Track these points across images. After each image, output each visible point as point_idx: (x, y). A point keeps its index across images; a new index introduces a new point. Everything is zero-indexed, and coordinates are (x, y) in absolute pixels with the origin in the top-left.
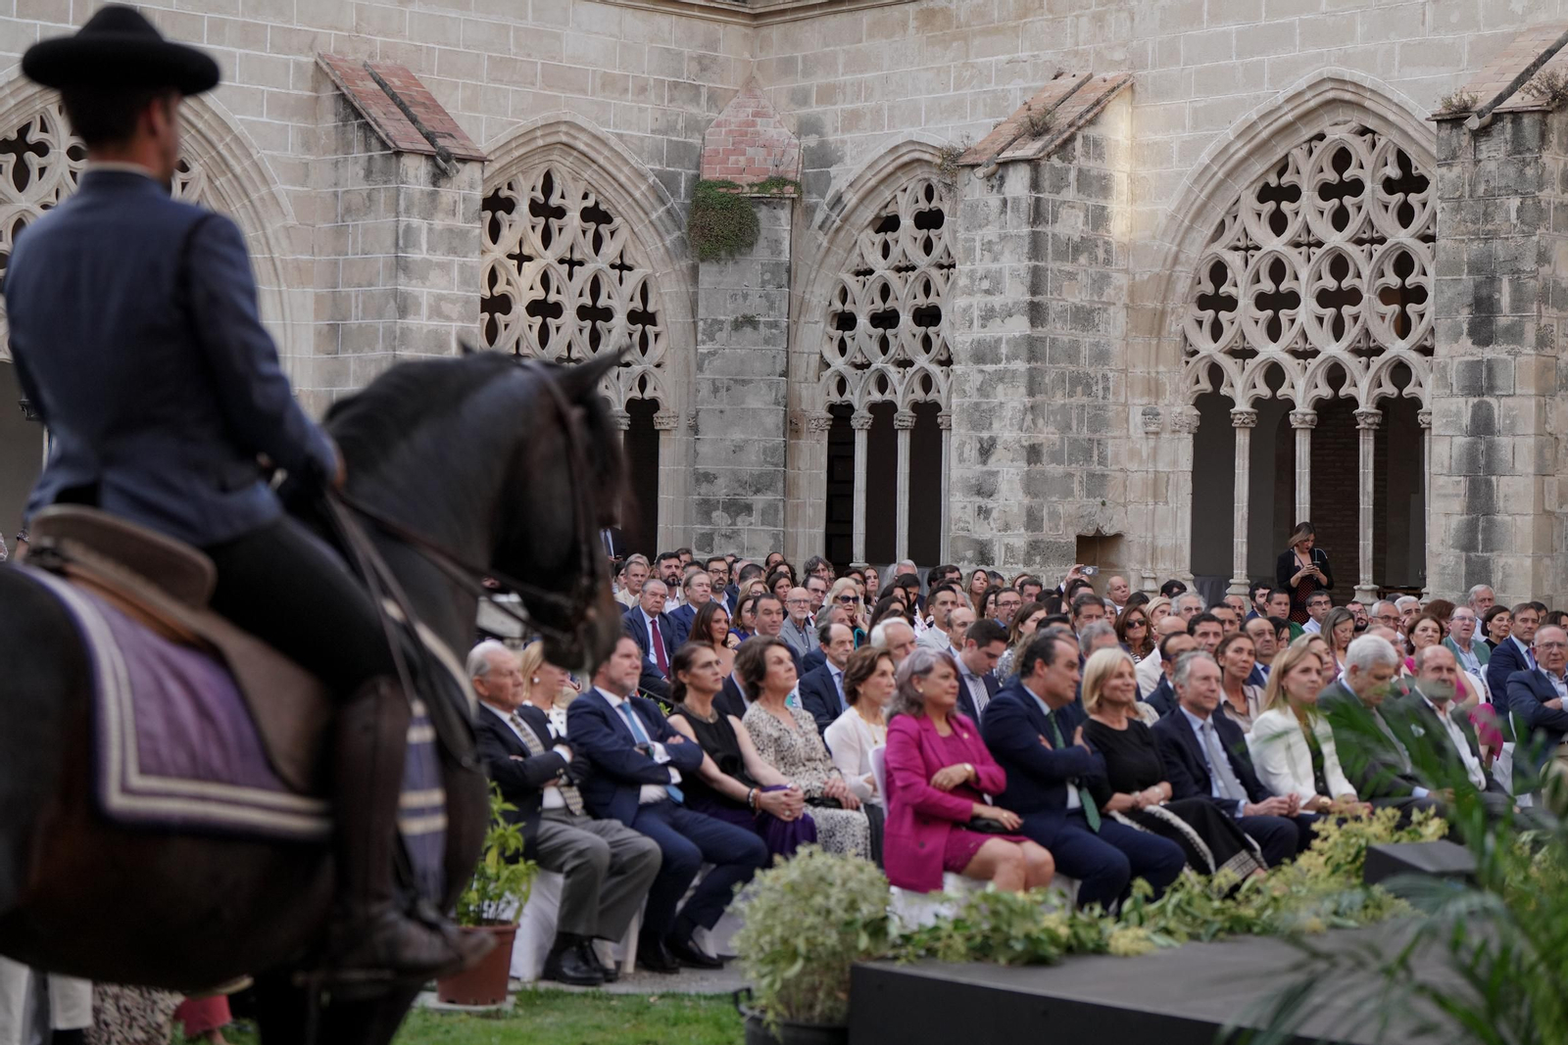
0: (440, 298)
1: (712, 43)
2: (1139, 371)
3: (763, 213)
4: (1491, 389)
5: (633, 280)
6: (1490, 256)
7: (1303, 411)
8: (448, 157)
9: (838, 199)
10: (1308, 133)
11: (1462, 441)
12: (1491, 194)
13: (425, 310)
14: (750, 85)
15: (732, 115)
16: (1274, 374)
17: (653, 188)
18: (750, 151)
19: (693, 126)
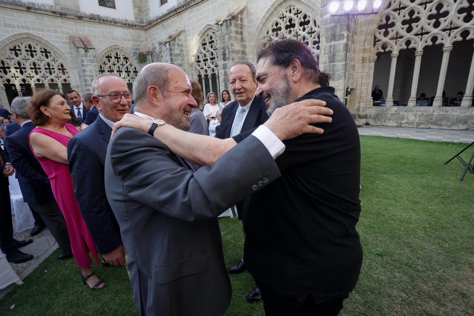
0: (90, 70)
1: (139, 34)
2: (190, 72)
3: (147, 56)
4: (226, 68)
5: (133, 67)
6: (225, 46)
7: (210, 76)
8: (87, 48)
9: (157, 54)
10: (207, 34)
11: (223, 77)
12: (224, 35)
13: (88, 72)
14: (146, 40)
15: (144, 44)
16: (206, 71)
17: (133, 54)
18: (146, 48)
19: (138, 45)
